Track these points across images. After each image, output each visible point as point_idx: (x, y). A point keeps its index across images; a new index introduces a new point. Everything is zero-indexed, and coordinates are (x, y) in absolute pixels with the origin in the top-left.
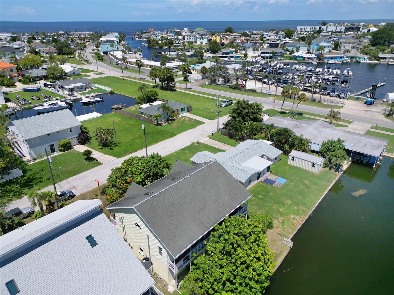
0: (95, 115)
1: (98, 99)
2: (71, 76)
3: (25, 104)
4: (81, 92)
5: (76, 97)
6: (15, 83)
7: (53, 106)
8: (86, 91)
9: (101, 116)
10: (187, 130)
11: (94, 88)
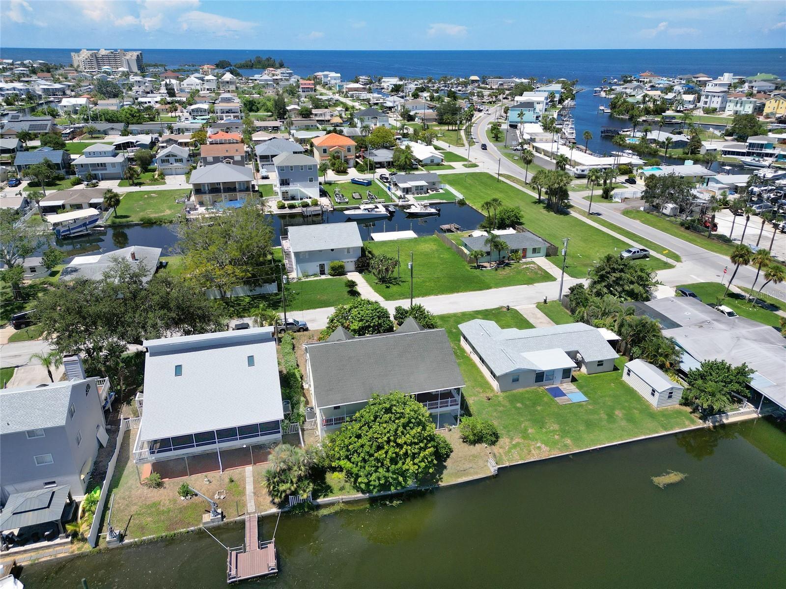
0: (410, 234)
1: (433, 210)
2: (426, 165)
3: (340, 203)
4: (420, 195)
5: (406, 203)
6: (349, 169)
7: (369, 211)
8: (428, 195)
9: (415, 238)
10: (513, 285)
11: (441, 191)
